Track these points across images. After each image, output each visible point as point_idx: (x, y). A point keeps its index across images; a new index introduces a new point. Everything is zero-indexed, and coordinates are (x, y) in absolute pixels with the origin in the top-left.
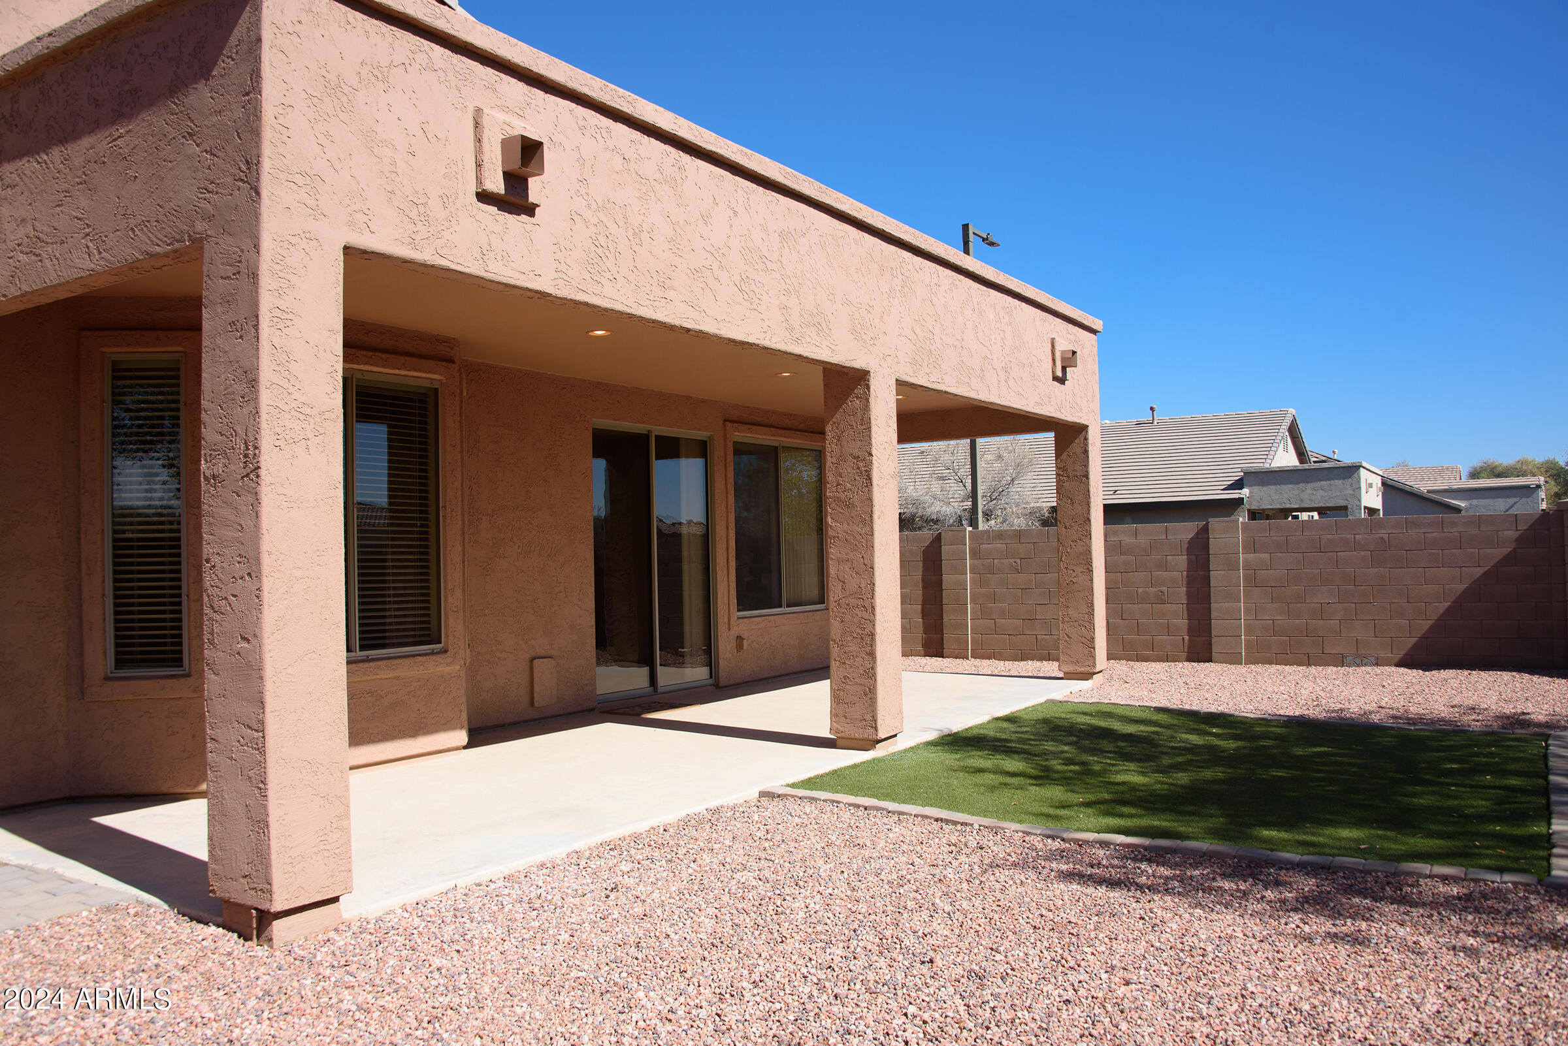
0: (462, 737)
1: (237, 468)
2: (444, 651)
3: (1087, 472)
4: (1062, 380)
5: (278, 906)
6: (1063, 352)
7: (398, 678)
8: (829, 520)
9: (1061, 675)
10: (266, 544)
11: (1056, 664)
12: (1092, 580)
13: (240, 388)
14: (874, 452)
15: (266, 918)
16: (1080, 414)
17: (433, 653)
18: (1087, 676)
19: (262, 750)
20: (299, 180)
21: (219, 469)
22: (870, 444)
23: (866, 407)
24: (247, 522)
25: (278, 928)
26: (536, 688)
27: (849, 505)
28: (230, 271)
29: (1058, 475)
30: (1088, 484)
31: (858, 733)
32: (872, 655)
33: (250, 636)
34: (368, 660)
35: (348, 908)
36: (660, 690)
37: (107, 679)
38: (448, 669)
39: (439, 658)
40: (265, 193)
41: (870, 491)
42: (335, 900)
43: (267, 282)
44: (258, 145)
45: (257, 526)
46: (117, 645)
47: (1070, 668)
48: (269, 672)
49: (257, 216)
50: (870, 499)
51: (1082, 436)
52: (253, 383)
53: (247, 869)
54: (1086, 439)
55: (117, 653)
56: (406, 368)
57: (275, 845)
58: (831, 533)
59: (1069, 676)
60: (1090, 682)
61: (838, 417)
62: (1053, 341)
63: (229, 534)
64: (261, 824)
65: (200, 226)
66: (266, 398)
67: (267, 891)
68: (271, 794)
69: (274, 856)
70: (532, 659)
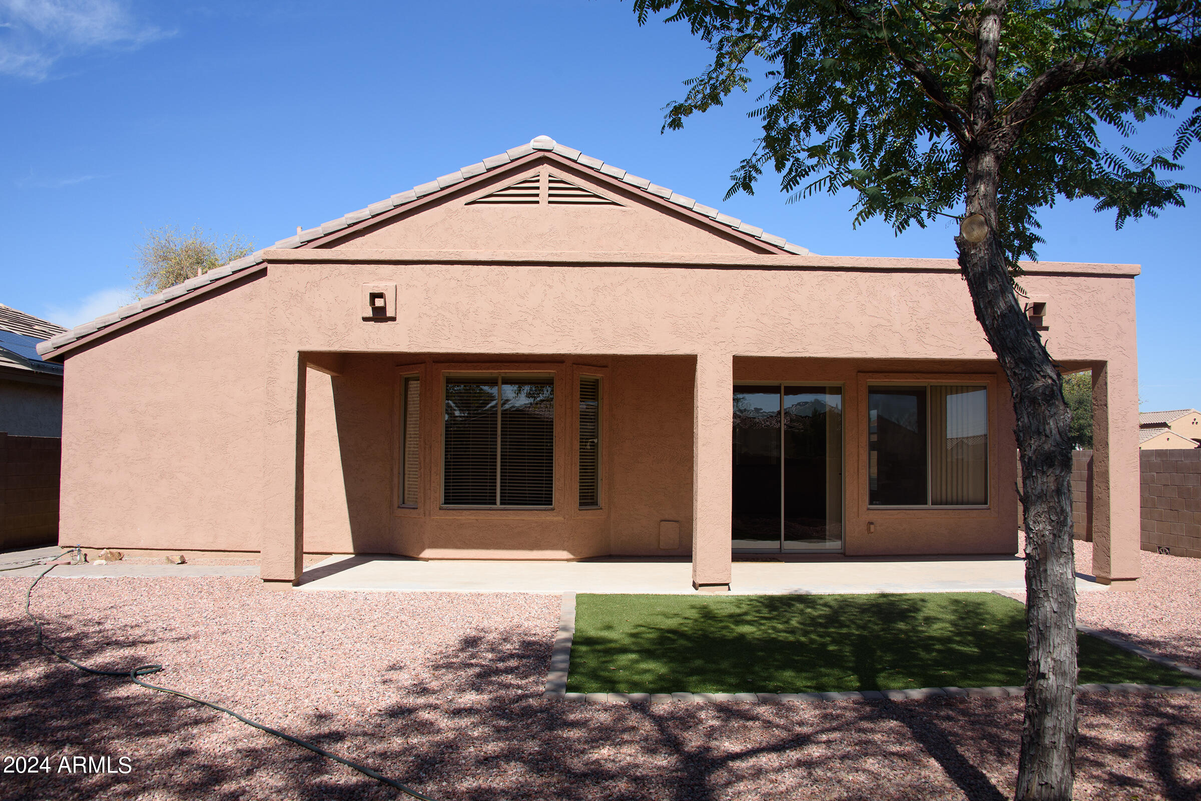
2: (553, 509)
3: (1107, 401)
7: (523, 520)
12: (1109, 497)
18: (1107, 581)
26: (662, 538)
30: (1106, 412)
36: (784, 551)
37: (399, 507)
38: (555, 519)
39: (548, 513)
47: (1097, 573)
51: (1104, 371)
54: (1106, 373)
59: (1098, 579)
60: (1108, 586)
70: (660, 521)
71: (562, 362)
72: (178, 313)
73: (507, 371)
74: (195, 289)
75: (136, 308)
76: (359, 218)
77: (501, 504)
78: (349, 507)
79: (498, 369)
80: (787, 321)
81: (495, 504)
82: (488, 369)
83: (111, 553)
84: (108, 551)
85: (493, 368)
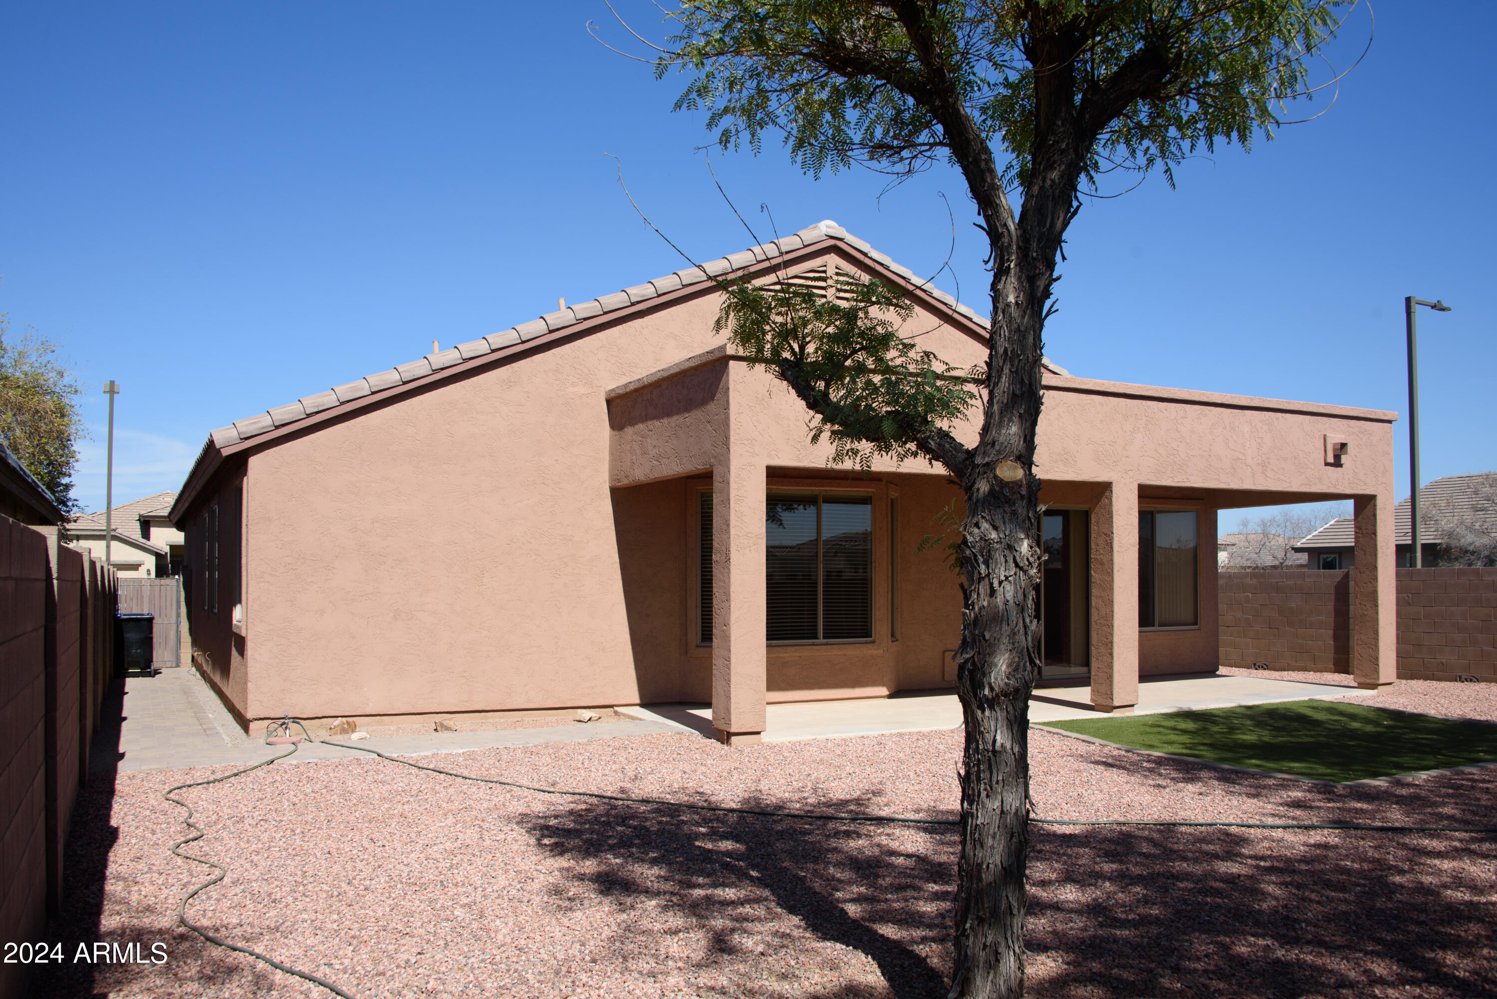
0: (884, 691)
1: (723, 558)
2: (873, 642)
3: (1375, 530)
4: (1337, 463)
5: (733, 730)
6: (1335, 444)
7: (845, 655)
8: (1092, 572)
9: (1356, 685)
10: (732, 589)
11: (1352, 677)
12: (1377, 613)
13: (724, 527)
14: (1115, 531)
15: (730, 735)
16: (1364, 487)
17: (866, 643)
18: (1373, 686)
19: (729, 669)
20: (746, 442)
21: (718, 559)
22: (1112, 526)
23: (1111, 504)
24: (727, 580)
25: (734, 739)
26: (946, 669)
27: (1102, 564)
28: (721, 480)
29: (1356, 532)
30: (1375, 540)
31: (1103, 701)
32: (1111, 654)
33: (727, 624)
34: (827, 644)
35: (764, 737)
36: (1044, 678)
37: (697, 646)
38: (875, 651)
39: (869, 646)
40: (731, 450)
41: (1112, 556)
42: (758, 733)
43: (733, 485)
44: (729, 431)
45: (729, 581)
46: (702, 631)
47: (1362, 680)
48: (733, 638)
49: (729, 459)
50: (1112, 560)
51: (1372, 504)
52: (728, 525)
53: (724, 716)
54: (1375, 505)
55: (703, 634)
56: (851, 487)
57: (733, 706)
58: (1093, 580)
59: (1362, 686)
60: (1375, 691)
61: (1097, 509)
62: (1325, 437)
63: (721, 584)
64: (728, 698)
65: (712, 460)
66: (733, 531)
67: (729, 724)
68: (732, 686)
69: (732, 711)
70: (944, 652)
71: (880, 480)
72: (414, 399)
73: (828, 489)
74: (442, 369)
75: (363, 389)
76: (644, 296)
77: (824, 638)
78: (634, 648)
79: (820, 486)
80: (1176, 452)
81: (816, 638)
82: (811, 486)
83: (348, 723)
84: (344, 719)
85: (815, 485)
